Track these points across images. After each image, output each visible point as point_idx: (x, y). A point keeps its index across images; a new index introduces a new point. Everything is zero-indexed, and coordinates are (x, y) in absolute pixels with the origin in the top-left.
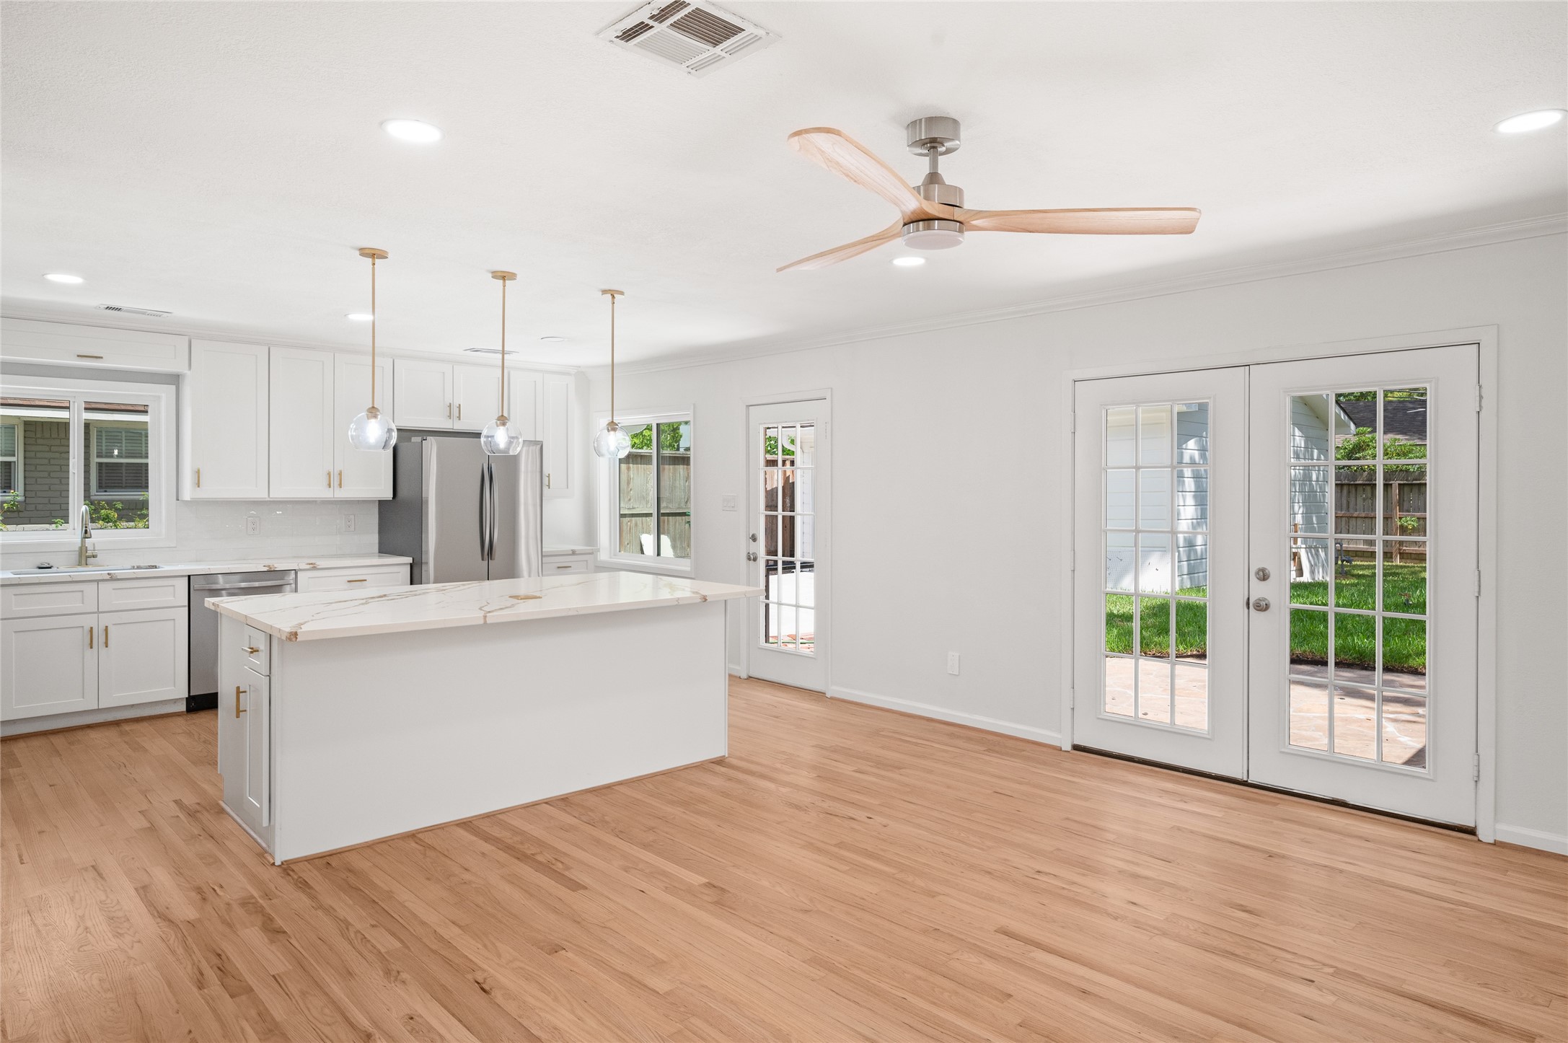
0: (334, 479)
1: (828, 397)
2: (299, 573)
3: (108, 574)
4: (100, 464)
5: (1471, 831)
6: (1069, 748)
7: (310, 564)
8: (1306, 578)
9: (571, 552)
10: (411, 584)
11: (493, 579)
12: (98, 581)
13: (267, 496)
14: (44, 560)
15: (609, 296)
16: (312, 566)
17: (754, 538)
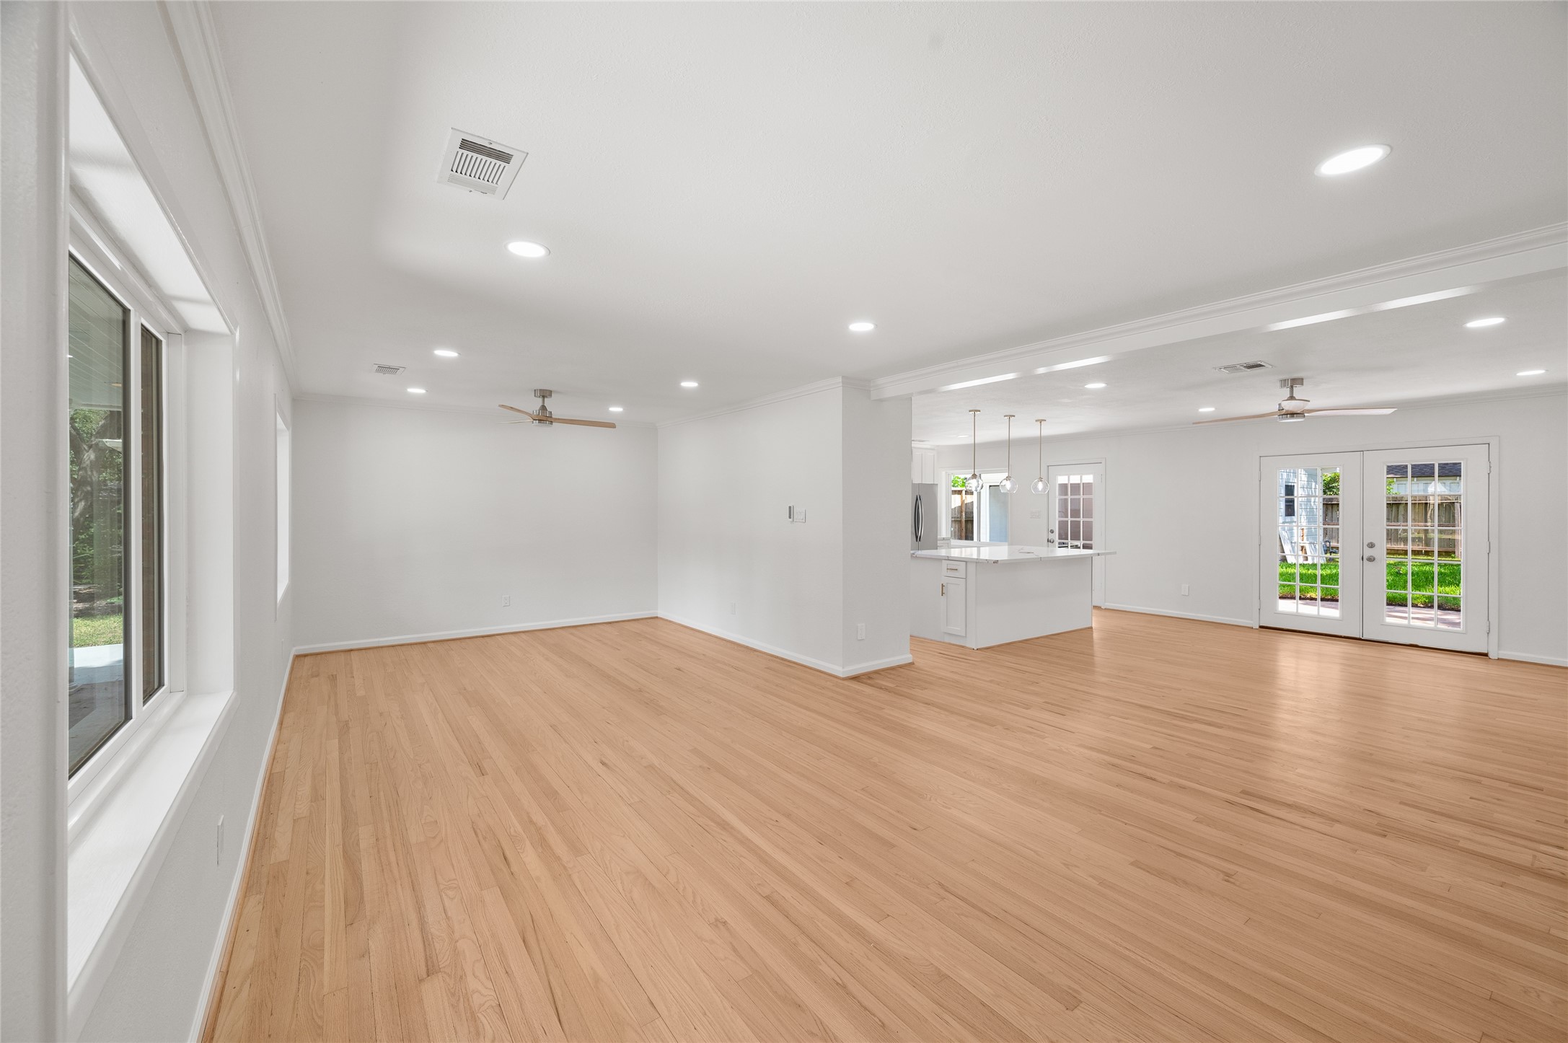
1: (1104, 463)
5: (1486, 655)
6: (1258, 627)
8: (1310, 561)
15: (1039, 423)
17: (1052, 532)
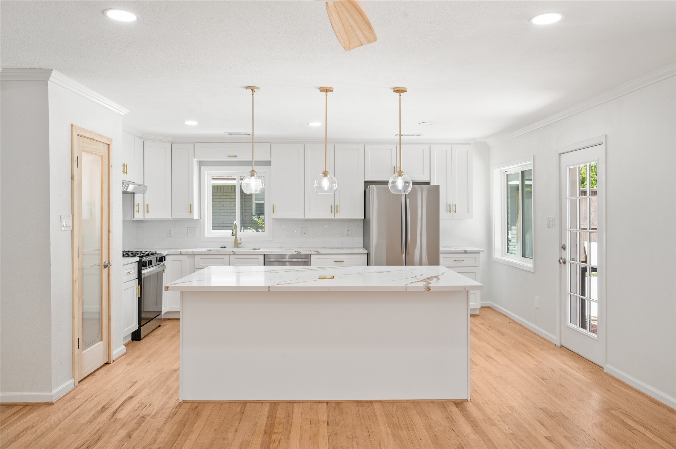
0: (335, 209)
1: (604, 143)
2: (311, 256)
3: (233, 252)
4: (257, 204)
7: (316, 251)
9: (464, 252)
10: (368, 265)
11: (407, 265)
12: (229, 255)
13: (303, 218)
14: (223, 245)
16: (317, 252)
17: (564, 248)
